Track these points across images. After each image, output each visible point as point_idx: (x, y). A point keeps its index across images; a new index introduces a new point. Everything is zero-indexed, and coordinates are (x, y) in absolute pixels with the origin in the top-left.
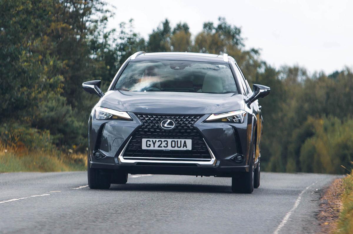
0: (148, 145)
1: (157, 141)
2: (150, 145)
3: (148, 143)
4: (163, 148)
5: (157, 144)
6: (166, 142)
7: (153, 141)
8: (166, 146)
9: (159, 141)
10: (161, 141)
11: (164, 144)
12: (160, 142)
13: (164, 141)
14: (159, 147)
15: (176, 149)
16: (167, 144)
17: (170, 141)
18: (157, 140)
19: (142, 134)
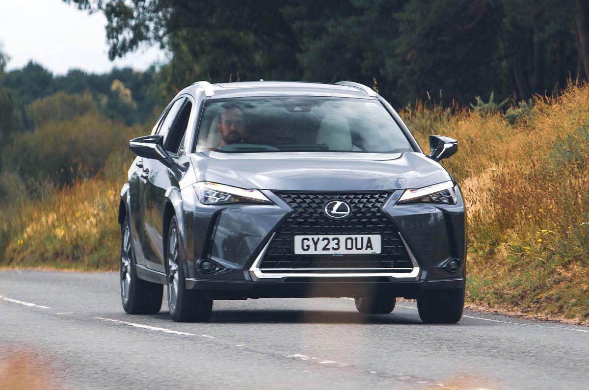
0: (305, 247)
1: (321, 239)
2: (308, 246)
3: (306, 242)
4: (331, 252)
5: (322, 244)
6: (336, 241)
7: (313, 239)
8: (336, 247)
9: (324, 239)
10: (328, 239)
11: (333, 244)
12: (326, 241)
13: (333, 239)
14: (324, 249)
15: (354, 251)
16: (338, 244)
17: (342, 238)
18: (321, 237)
19: (294, 228)
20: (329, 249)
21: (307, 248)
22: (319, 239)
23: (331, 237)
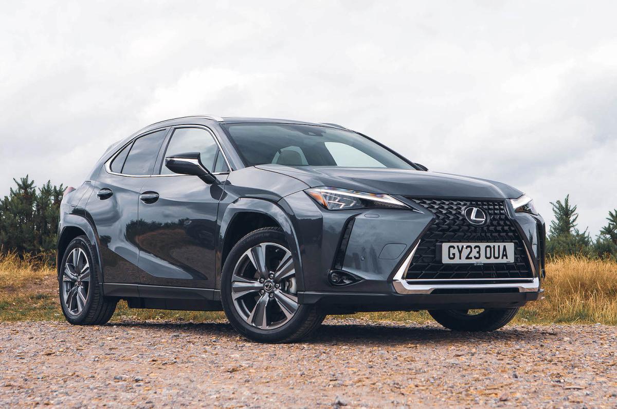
0: (452, 256)
1: (465, 247)
2: (454, 254)
3: (452, 250)
4: (473, 261)
5: (465, 252)
6: (477, 249)
7: (458, 246)
8: (477, 255)
9: (467, 247)
10: (471, 247)
11: (474, 253)
12: (469, 249)
13: (475, 247)
14: (468, 258)
15: (492, 260)
16: (479, 252)
17: (483, 245)
18: (465, 245)
20: (471, 258)
21: (453, 256)
22: (463, 246)
23: (473, 245)
